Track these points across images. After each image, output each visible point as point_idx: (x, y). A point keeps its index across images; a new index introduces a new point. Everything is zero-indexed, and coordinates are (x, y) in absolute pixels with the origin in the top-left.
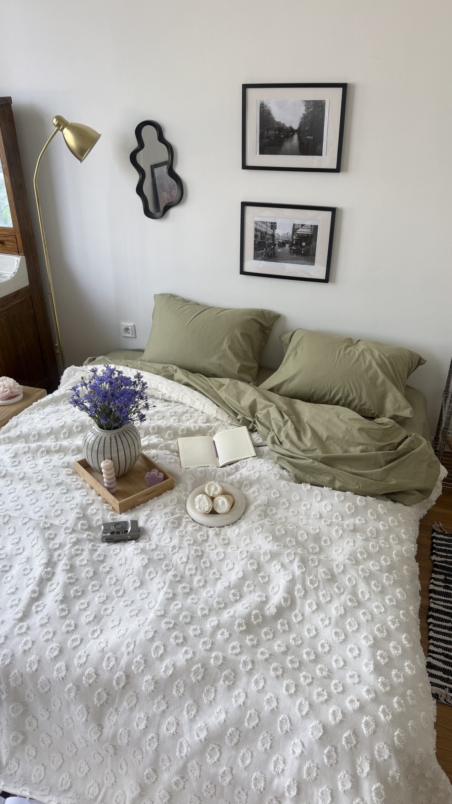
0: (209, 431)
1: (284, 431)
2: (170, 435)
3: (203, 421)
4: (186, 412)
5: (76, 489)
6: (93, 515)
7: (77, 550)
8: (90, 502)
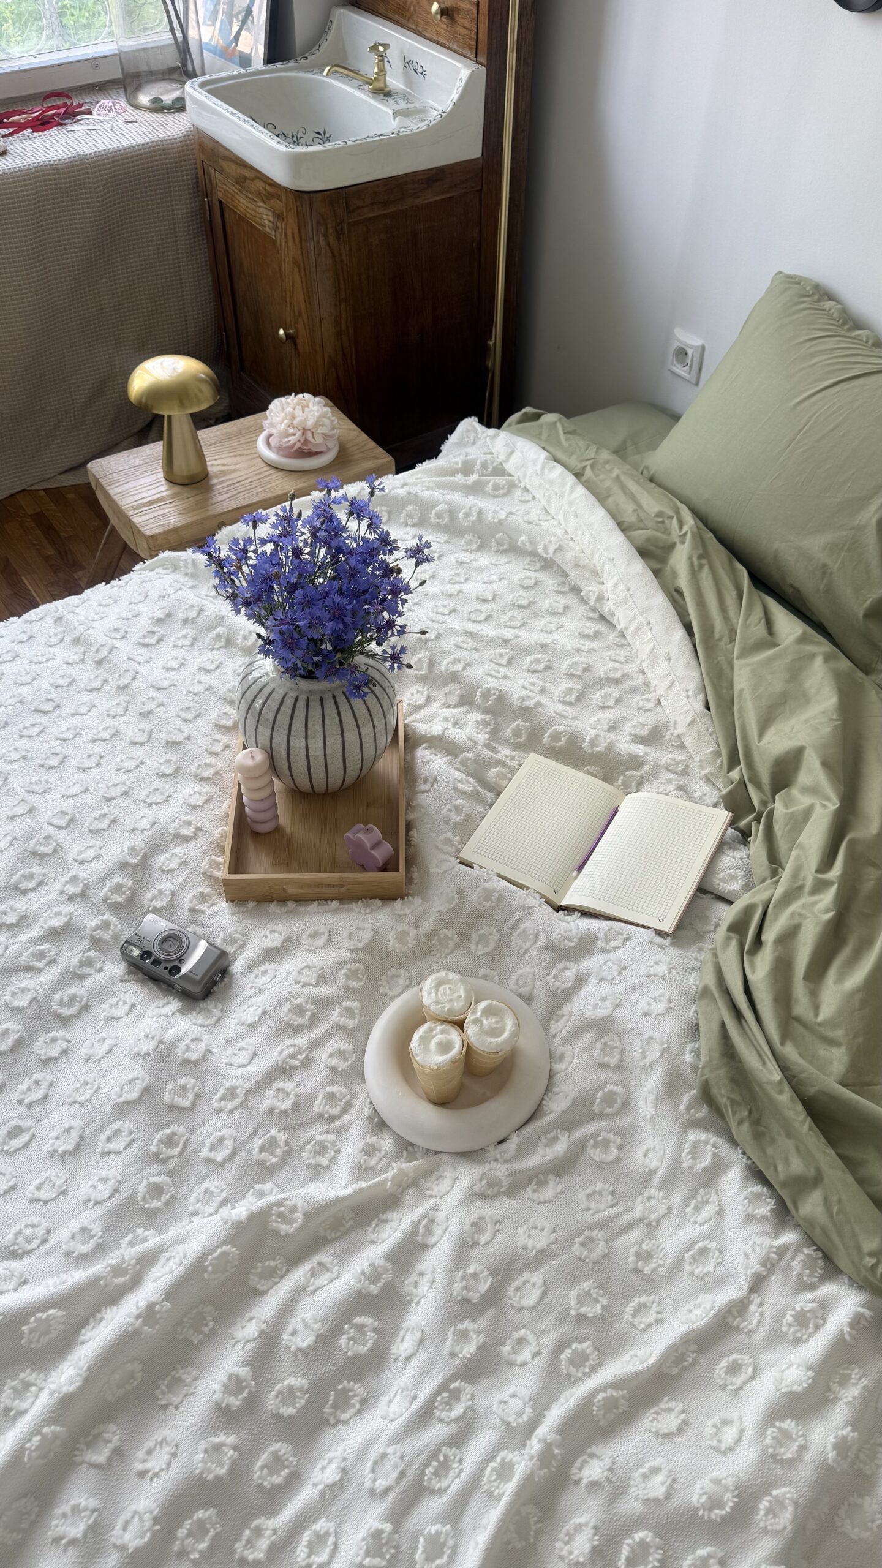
0: (628, 773)
1: (793, 915)
2: (517, 733)
3: (639, 732)
4: (616, 682)
5: (196, 777)
6: (163, 870)
7: (41, 955)
8: (187, 831)
